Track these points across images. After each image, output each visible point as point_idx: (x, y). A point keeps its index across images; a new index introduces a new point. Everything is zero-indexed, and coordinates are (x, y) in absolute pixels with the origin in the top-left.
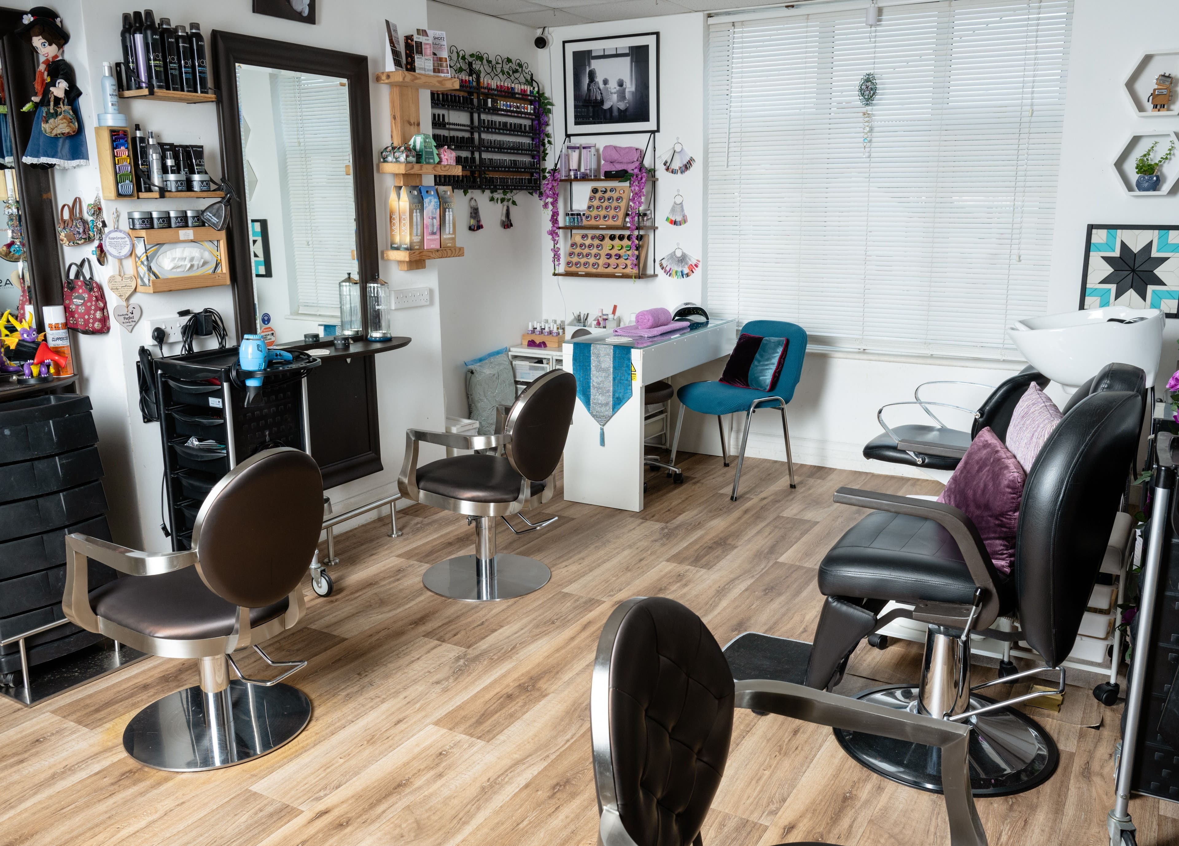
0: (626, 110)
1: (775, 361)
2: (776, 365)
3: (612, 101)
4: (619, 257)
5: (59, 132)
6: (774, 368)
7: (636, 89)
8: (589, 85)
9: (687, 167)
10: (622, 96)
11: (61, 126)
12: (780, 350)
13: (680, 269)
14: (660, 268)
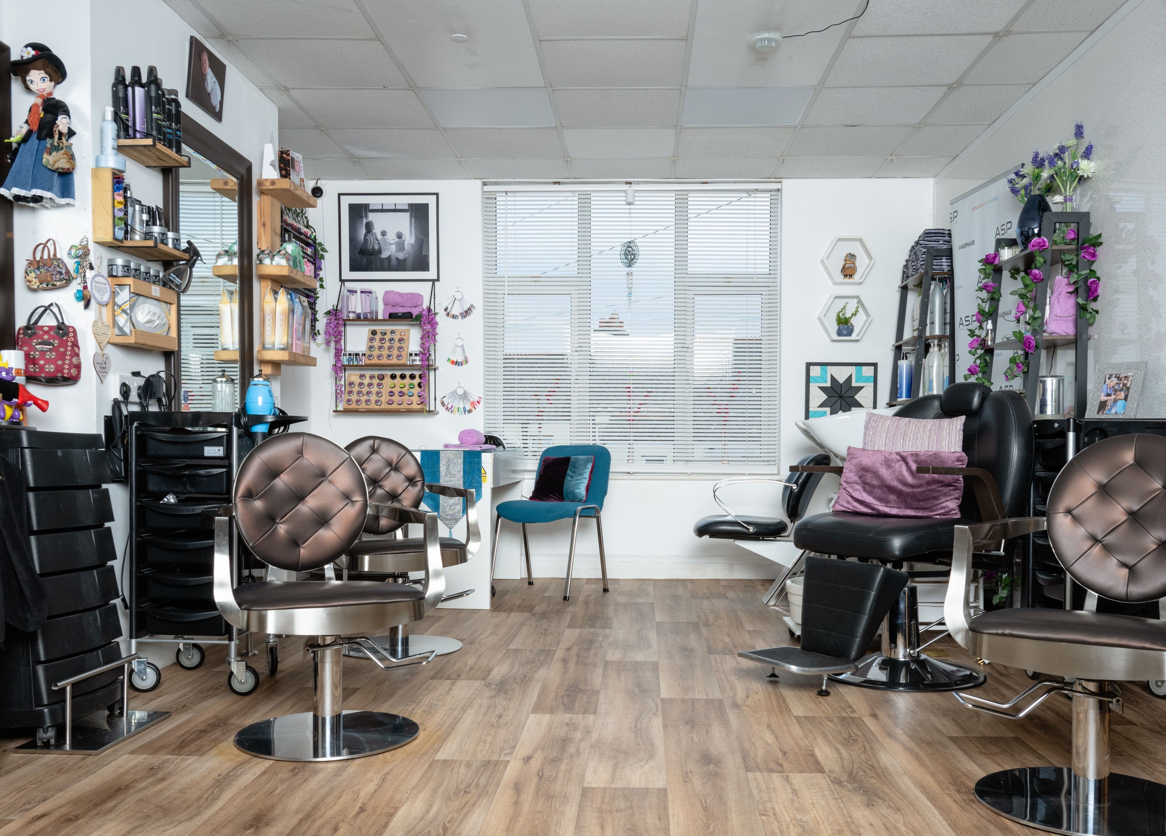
0: (405, 260)
1: (587, 475)
2: (588, 479)
3: (390, 251)
4: (402, 394)
5: (60, 166)
6: (586, 481)
7: (415, 241)
8: (366, 235)
9: (466, 313)
10: (400, 246)
11: (61, 161)
12: (590, 466)
13: (461, 406)
14: (441, 406)
